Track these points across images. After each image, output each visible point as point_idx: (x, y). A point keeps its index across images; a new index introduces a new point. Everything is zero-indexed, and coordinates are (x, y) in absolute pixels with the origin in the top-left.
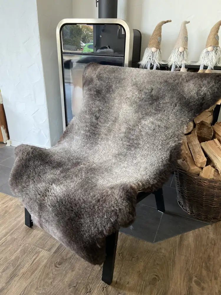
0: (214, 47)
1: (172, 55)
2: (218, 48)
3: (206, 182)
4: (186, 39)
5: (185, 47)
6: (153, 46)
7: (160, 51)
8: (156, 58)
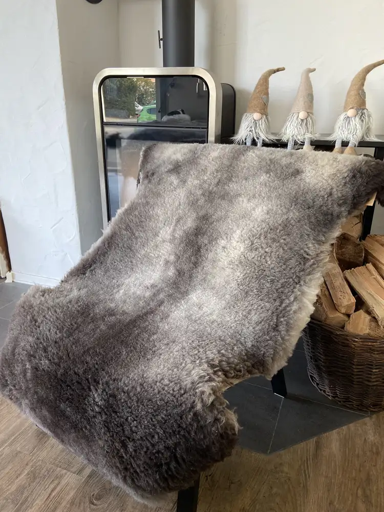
0: (357, 110)
1: (288, 124)
2: (365, 111)
3: (356, 340)
4: (310, 98)
5: (308, 111)
6: (255, 111)
7: (267, 118)
8: (261, 130)
